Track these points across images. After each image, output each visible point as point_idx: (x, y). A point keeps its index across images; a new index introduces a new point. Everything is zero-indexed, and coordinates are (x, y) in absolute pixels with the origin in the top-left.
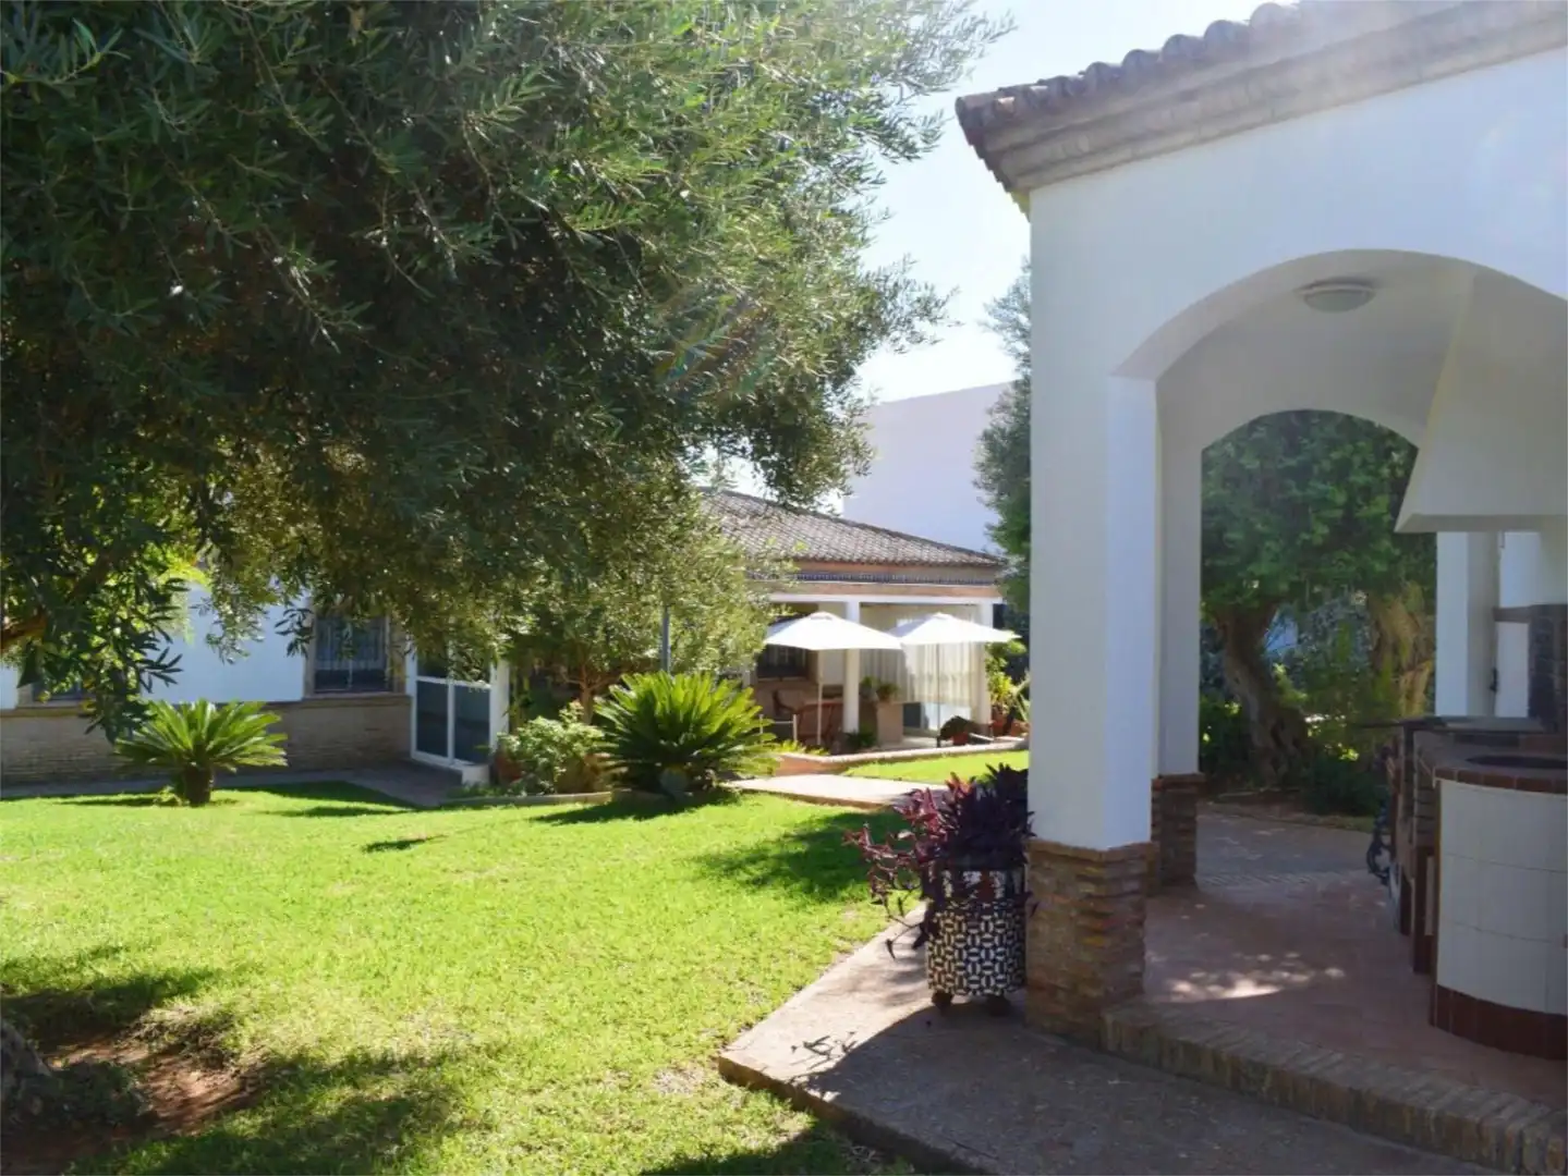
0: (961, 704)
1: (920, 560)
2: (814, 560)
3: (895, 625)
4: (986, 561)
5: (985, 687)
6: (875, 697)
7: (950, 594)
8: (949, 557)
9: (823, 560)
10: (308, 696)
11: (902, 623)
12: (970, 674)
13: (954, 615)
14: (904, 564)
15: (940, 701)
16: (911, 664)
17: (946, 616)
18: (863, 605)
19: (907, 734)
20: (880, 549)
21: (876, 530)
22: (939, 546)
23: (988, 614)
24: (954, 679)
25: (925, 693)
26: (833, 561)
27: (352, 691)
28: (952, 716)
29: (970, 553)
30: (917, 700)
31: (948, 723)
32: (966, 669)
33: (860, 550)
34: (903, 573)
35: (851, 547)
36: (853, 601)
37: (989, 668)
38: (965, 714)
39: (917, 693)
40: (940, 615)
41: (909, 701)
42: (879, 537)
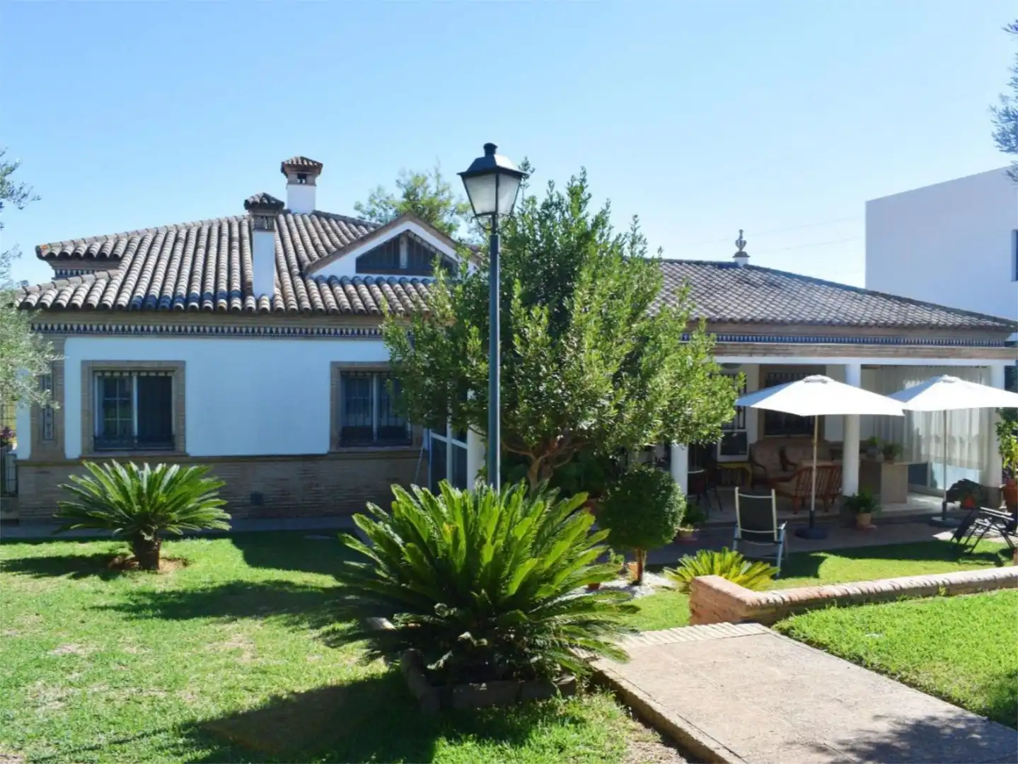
0: (970, 466)
1: (929, 323)
2: (822, 323)
3: (902, 388)
4: (997, 324)
5: (995, 450)
6: (881, 456)
7: (959, 356)
8: (959, 320)
9: (831, 323)
10: (334, 450)
11: (909, 385)
12: (980, 438)
13: (963, 378)
14: (911, 327)
15: (946, 461)
16: (918, 424)
17: (953, 378)
18: (864, 367)
19: (913, 491)
20: (889, 313)
21: (888, 297)
22: (948, 310)
23: (999, 376)
24: (961, 441)
25: (932, 452)
26: (841, 325)
27: (376, 445)
28: (961, 479)
29: (981, 316)
30: (923, 461)
31: (954, 486)
32: (975, 432)
33: (868, 314)
34: (911, 336)
35: (860, 312)
36: (854, 363)
37: (1000, 431)
38: (973, 476)
39: (923, 452)
40: (947, 377)
41: (914, 461)
42: (889, 303)
